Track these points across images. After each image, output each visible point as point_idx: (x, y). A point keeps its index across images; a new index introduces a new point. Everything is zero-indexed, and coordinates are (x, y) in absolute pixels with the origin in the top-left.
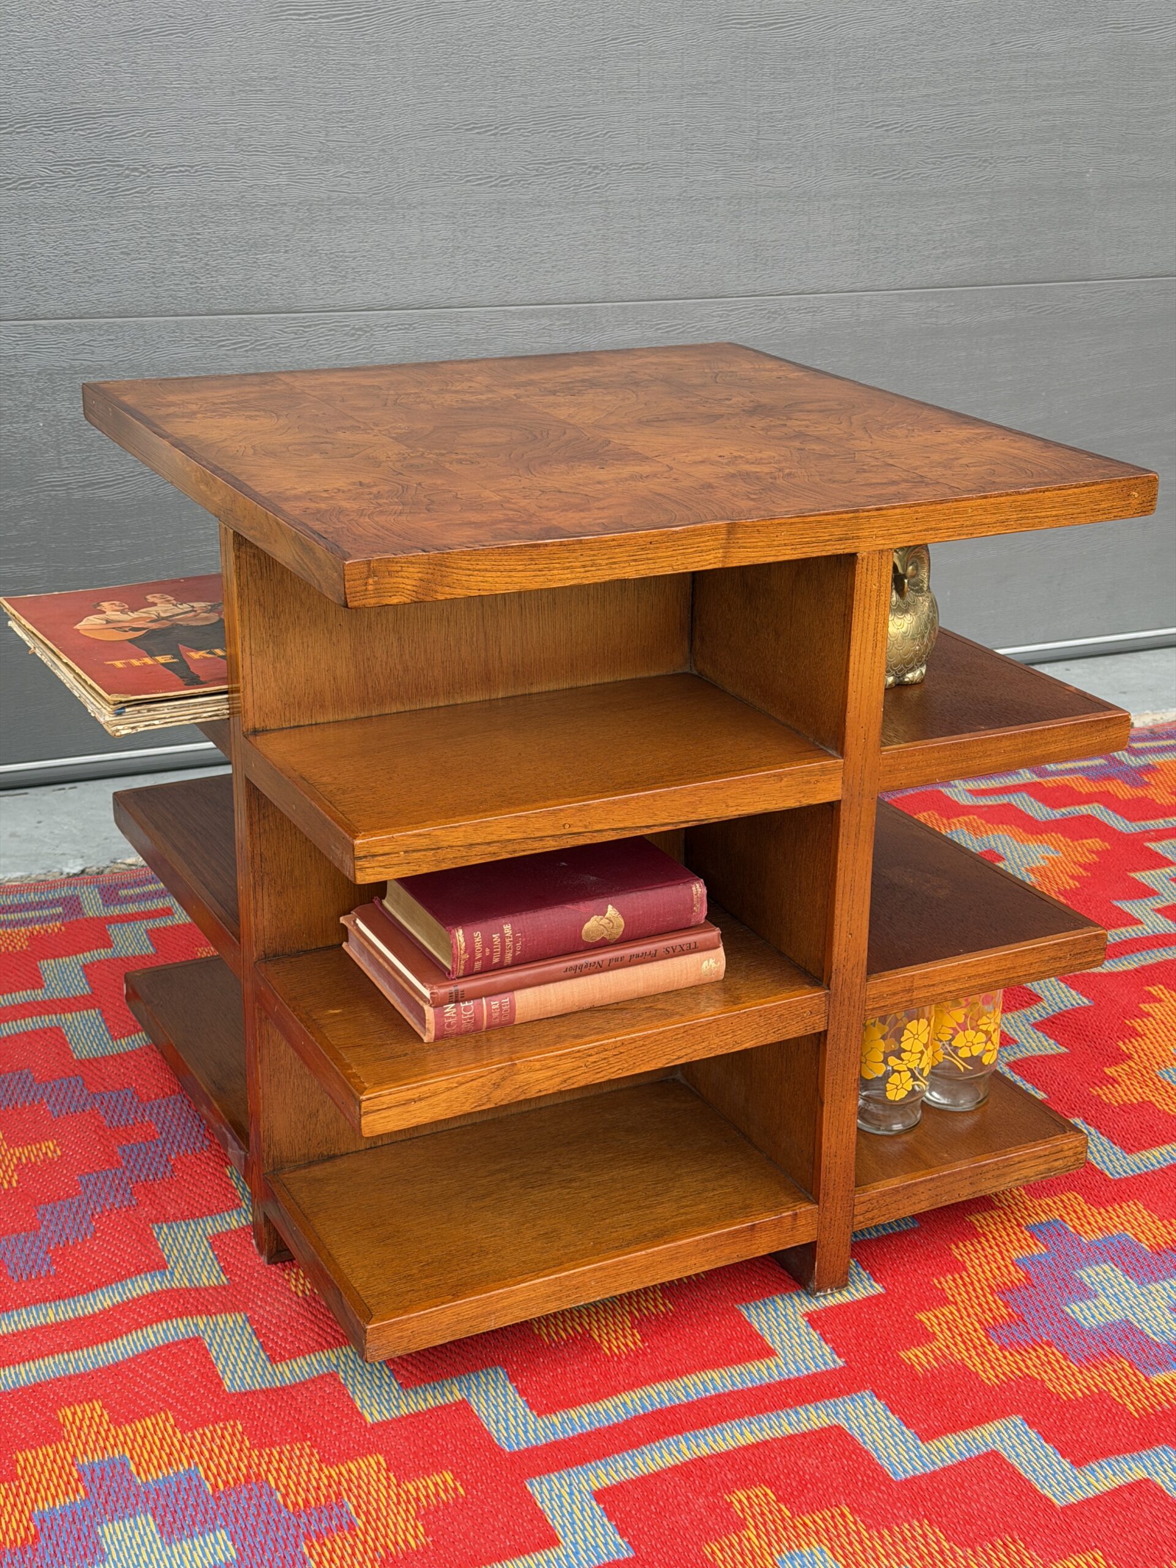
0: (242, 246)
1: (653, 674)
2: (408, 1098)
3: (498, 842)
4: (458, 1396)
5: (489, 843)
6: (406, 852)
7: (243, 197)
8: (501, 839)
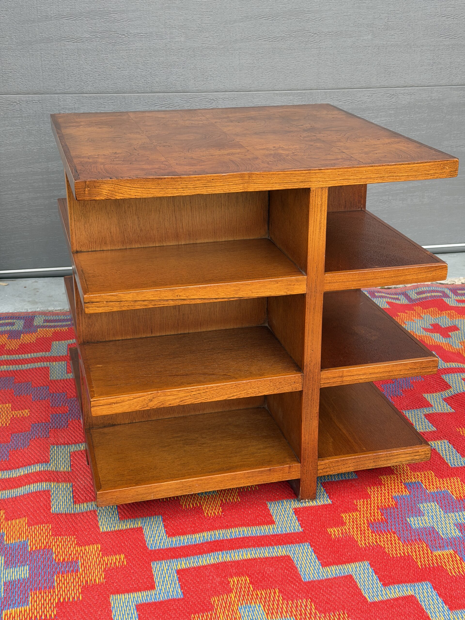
0: (165, 66)
1: (251, 238)
2: (111, 402)
3: (148, 300)
4: (140, 525)
5: (144, 301)
6: (107, 302)
7: (166, 46)
8: (149, 299)
